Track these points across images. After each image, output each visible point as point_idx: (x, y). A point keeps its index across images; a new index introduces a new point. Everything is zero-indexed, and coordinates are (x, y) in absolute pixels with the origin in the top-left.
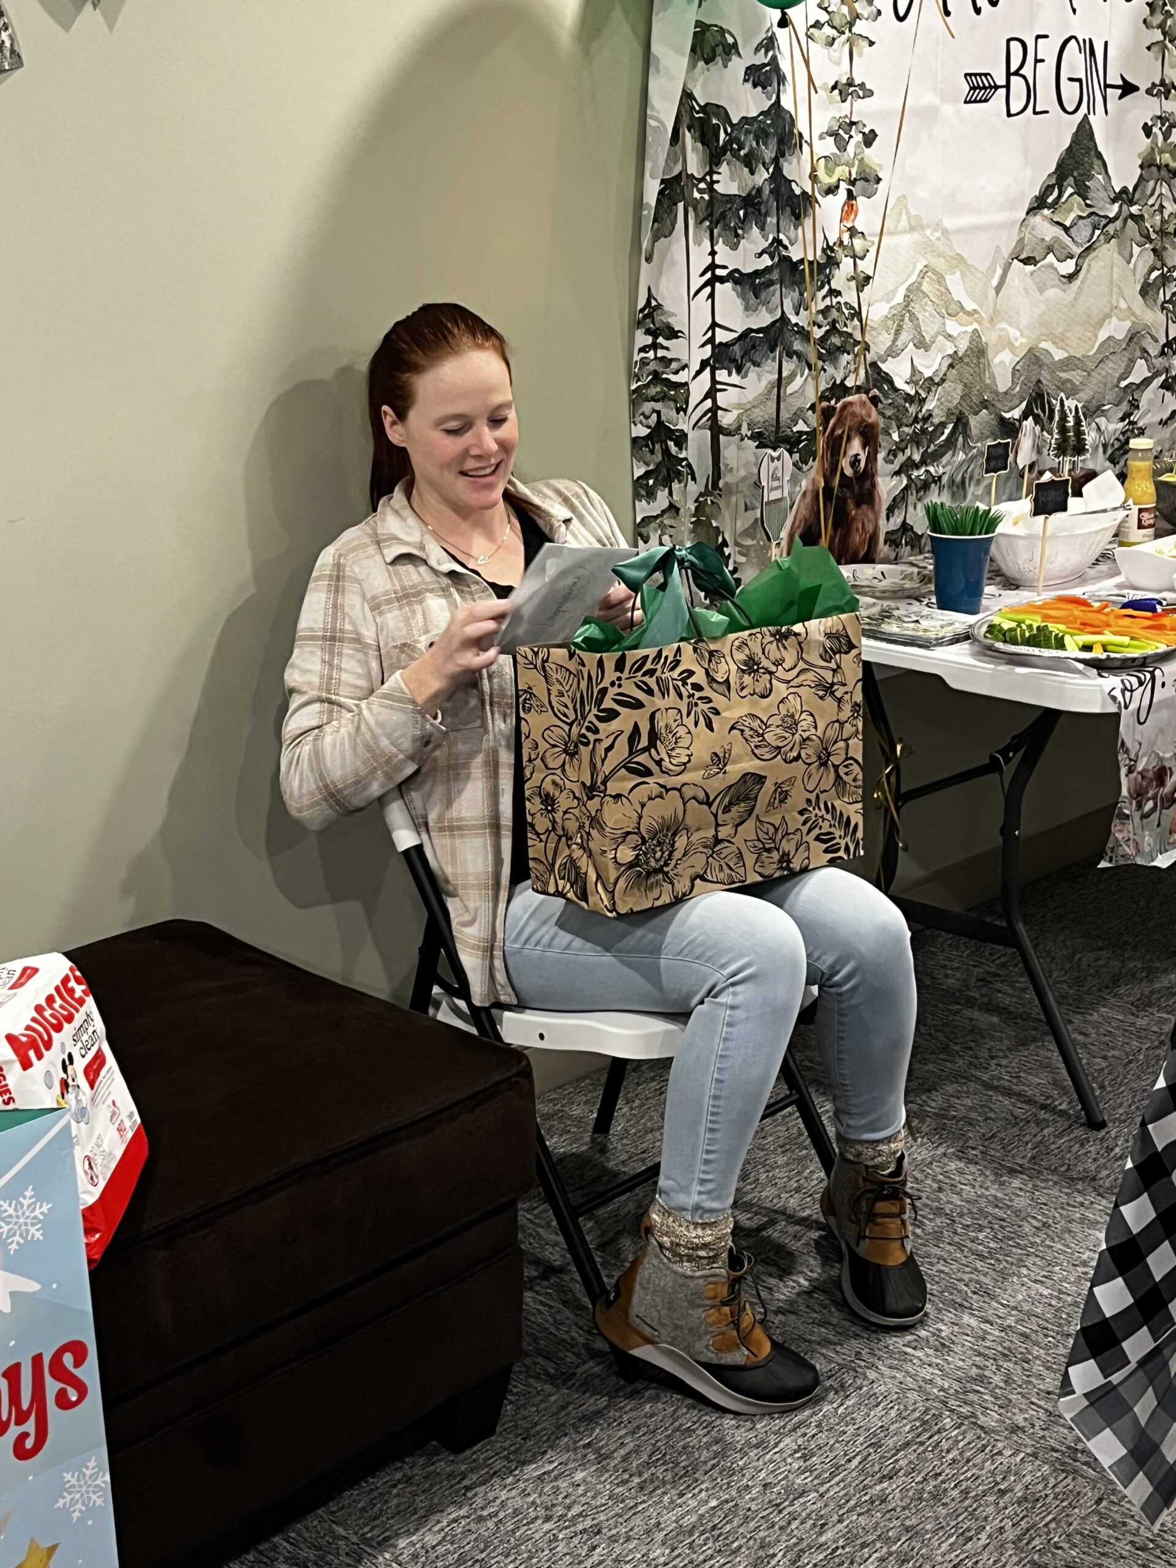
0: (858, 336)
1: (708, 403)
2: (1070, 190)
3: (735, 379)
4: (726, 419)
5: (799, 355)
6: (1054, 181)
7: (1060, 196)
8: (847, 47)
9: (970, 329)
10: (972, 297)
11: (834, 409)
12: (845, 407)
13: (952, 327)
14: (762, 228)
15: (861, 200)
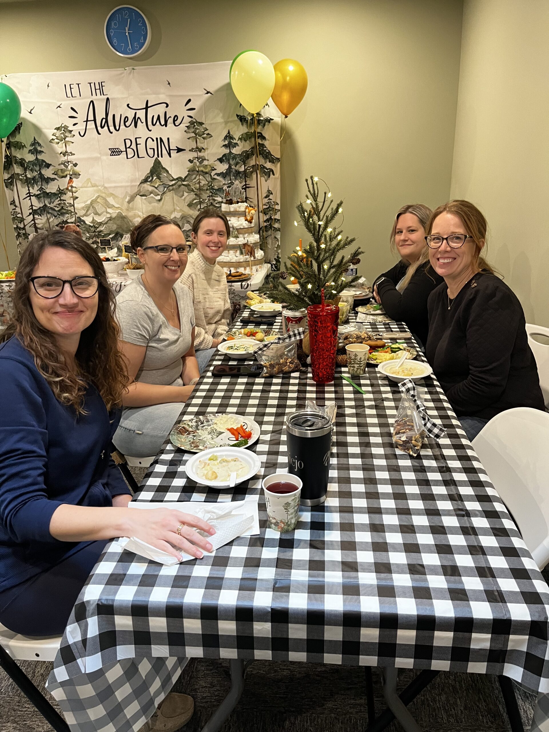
0: (73, 211)
1: (33, 222)
2: (155, 178)
3: (40, 217)
4: (39, 226)
5: (51, 214)
6: (149, 175)
7: (152, 179)
8: (64, 144)
9: (117, 211)
10: (118, 203)
11: (64, 227)
12: (67, 226)
13: (109, 210)
14: (37, 185)
15: (74, 179)
